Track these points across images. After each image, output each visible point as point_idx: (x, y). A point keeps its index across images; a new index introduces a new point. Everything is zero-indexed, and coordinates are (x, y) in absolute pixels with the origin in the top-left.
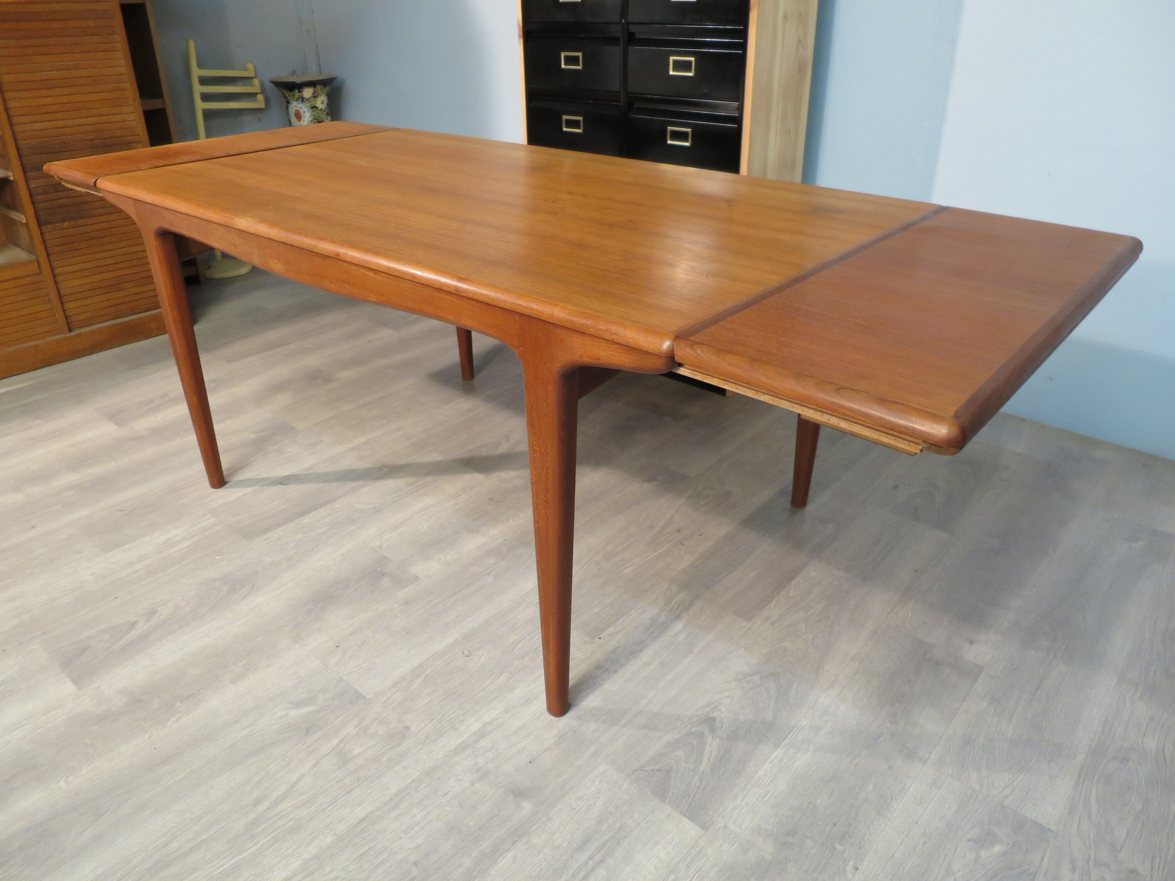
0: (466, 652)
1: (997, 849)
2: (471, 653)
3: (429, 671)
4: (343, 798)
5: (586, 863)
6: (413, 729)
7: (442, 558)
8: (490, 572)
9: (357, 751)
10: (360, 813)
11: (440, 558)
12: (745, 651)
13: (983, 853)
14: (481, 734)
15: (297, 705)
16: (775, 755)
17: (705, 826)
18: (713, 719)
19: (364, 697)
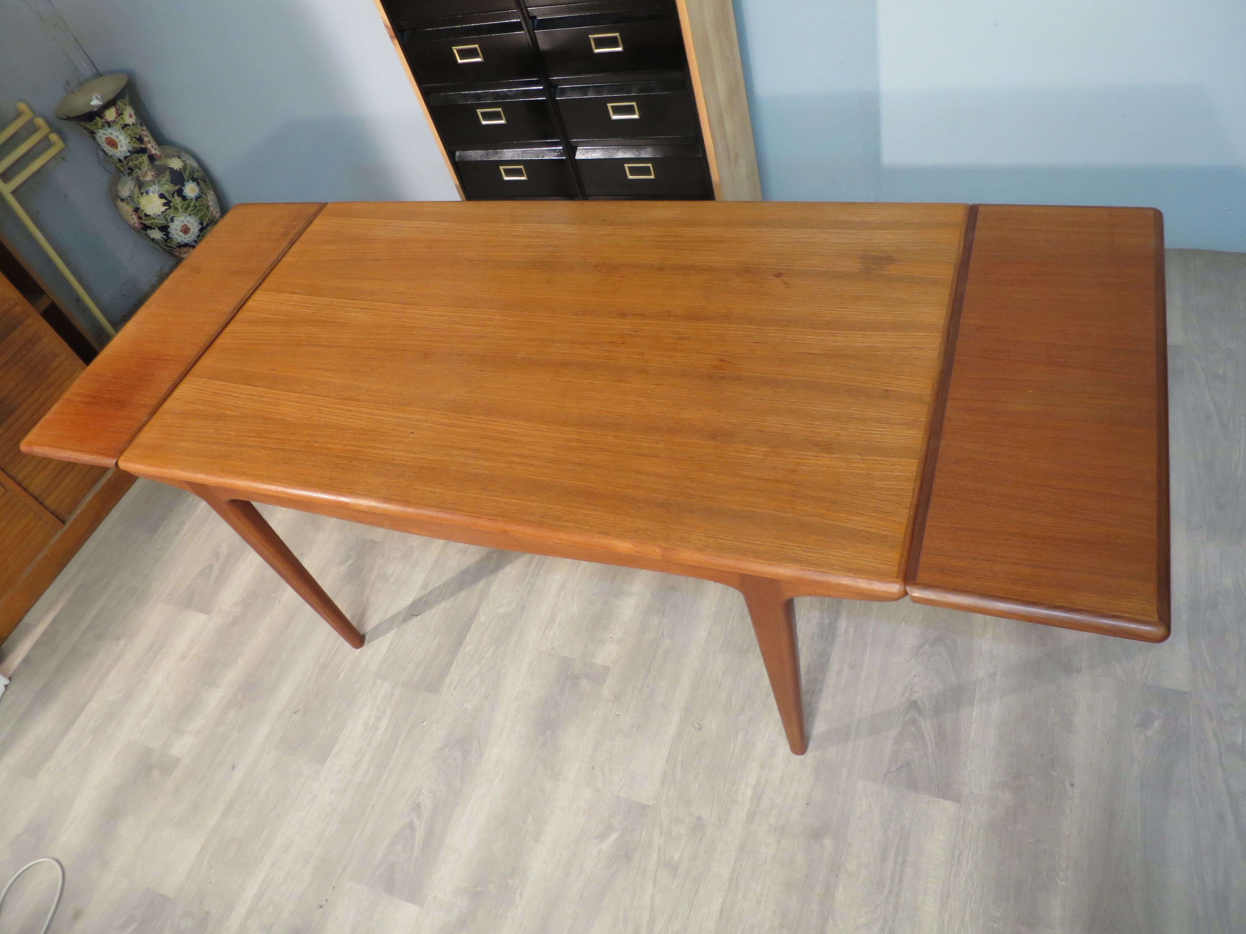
0: (697, 726)
1: (1157, 724)
2: (701, 724)
3: (680, 759)
4: (696, 900)
5: (895, 868)
6: (704, 816)
7: (612, 636)
8: (662, 633)
9: (677, 856)
10: (716, 906)
11: (611, 638)
12: (906, 624)
13: (1149, 733)
14: (757, 797)
15: (602, 836)
16: (974, 714)
17: (957, 799)
18: (915, 702)
19: (648, 806)
